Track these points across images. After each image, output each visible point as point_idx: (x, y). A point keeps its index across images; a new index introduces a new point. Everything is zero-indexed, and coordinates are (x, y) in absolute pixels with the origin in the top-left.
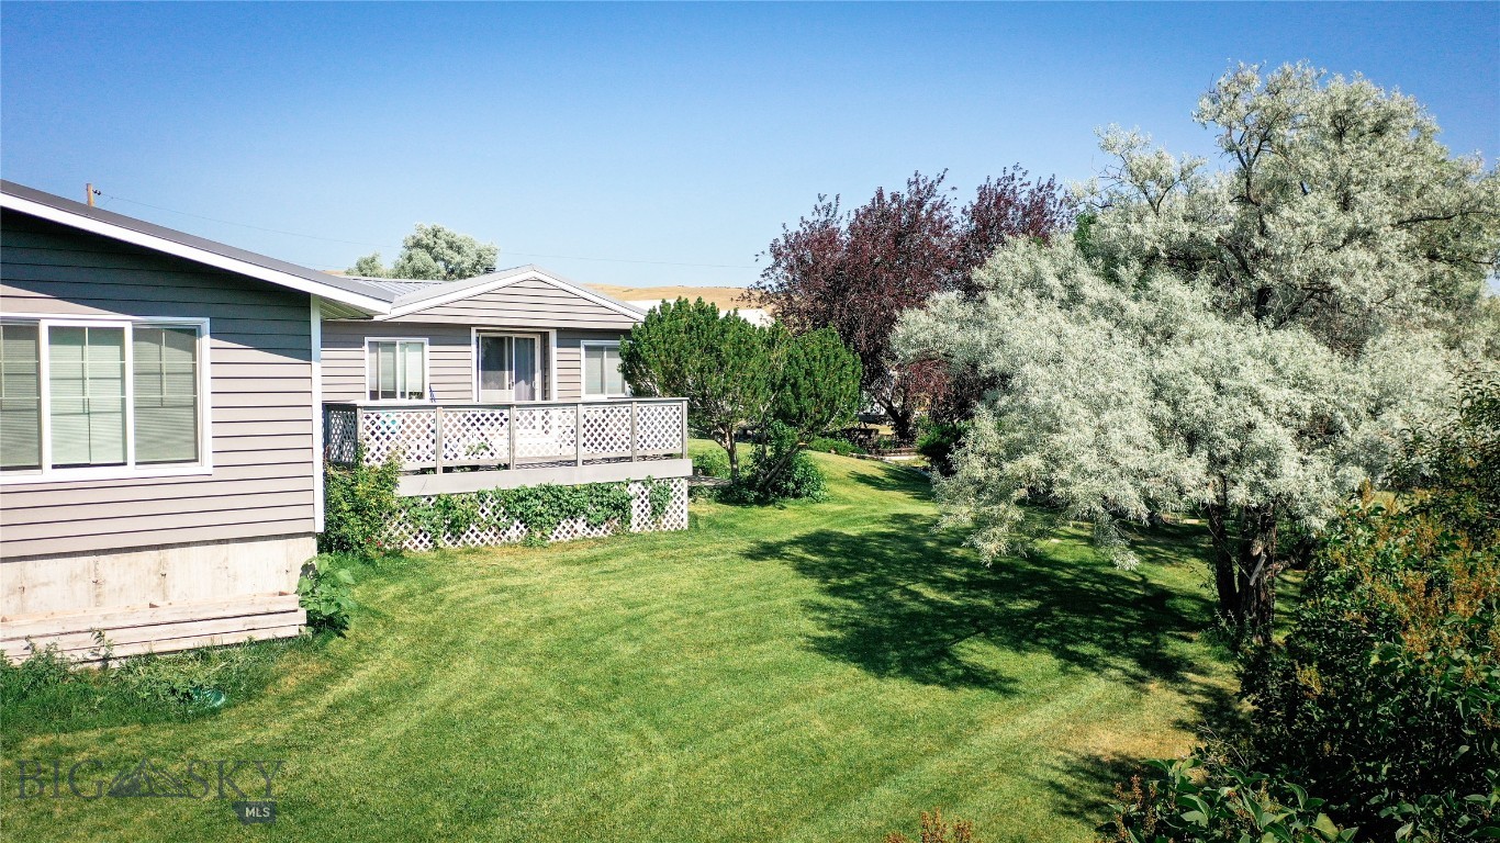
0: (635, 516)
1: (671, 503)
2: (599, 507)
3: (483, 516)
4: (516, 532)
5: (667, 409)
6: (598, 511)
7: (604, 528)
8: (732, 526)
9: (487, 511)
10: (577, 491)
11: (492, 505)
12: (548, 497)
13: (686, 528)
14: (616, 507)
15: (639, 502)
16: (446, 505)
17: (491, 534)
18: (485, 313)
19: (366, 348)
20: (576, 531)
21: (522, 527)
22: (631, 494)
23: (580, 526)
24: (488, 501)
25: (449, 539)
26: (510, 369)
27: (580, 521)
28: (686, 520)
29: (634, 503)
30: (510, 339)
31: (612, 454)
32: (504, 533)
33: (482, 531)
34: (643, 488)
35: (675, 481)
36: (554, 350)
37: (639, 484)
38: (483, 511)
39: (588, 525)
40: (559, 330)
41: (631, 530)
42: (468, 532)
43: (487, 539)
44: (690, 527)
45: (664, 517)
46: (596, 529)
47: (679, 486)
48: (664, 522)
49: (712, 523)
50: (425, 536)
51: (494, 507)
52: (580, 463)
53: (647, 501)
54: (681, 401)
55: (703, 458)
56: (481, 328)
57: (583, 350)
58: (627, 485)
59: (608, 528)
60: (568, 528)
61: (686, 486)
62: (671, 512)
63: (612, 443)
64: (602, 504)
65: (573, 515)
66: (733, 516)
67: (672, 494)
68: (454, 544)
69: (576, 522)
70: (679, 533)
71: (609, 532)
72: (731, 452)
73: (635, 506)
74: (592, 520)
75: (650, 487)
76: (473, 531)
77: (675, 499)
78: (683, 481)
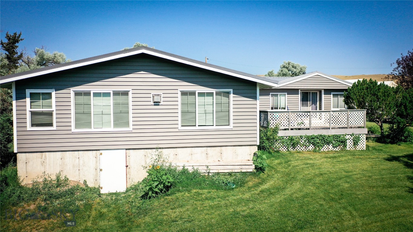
0: (348, 145)
1: (360, 142)
2: (337, 142)
3: (302, 143)
4: (311, 147)
5: (359, 113)
6: (336, 143)
7: (338, 148)
8: (381, 150)
9: (303, 141)
10: (330, 137)
11: (304, 139)
12: (321, 138)
13: (365, 149)
14: (342, 142)
15: (349, 141)
16: (291, 139)
17: (304, 148)
18: (303, 85)
19: (270, 96)
20: (329, 148)
21: (313, 146)
22: (347, 138)
23: (331, 147)
24: (303, 138)
25: (292, 148)
26: (310, 101)
27: (330, 145)
28: (365, 147)
29: (348, 141)
30: (310, 93)
31: (341, 126)
32: (307, 148)
33: (301, 147)
34: (351, 137)
35: (362, 135)
36: (323, 96)
37: (349, 136)
38: (302, 141)
39: (333, 147)
40: (325, 90)
41: (347, 149)
42: (297, 147)
43: (303, 149)
44: (366, 149)
45: (358, 146)
46: (335, 148)
47: (363, 136)
48: (358, 147)
49: (374, 148)
50: (285, 147)
51: (305, 140)
52: (331, 129)
53: (352, 141)
54: (364, 111)
55: (371, 128)
56: (302, 90)
57: (332, 95)
58: (346, 136)
59: (339, 148)
60: (327, 147)
61: (365, 137)
62: (360, 144)
63: (341, 123)
64: (337, 141)
65: (328, 144)
66: (381, 147)
67: (360, 139)
68: (293, 150)
69: (329, 146)
70: (363, 151)
71: (340, 149)
72: (381, 127)
73: (348, 142)
74: (334, 145)
75: (353, 137)
76: (299, 147)
77: (361, 140)
78: (364, 135)
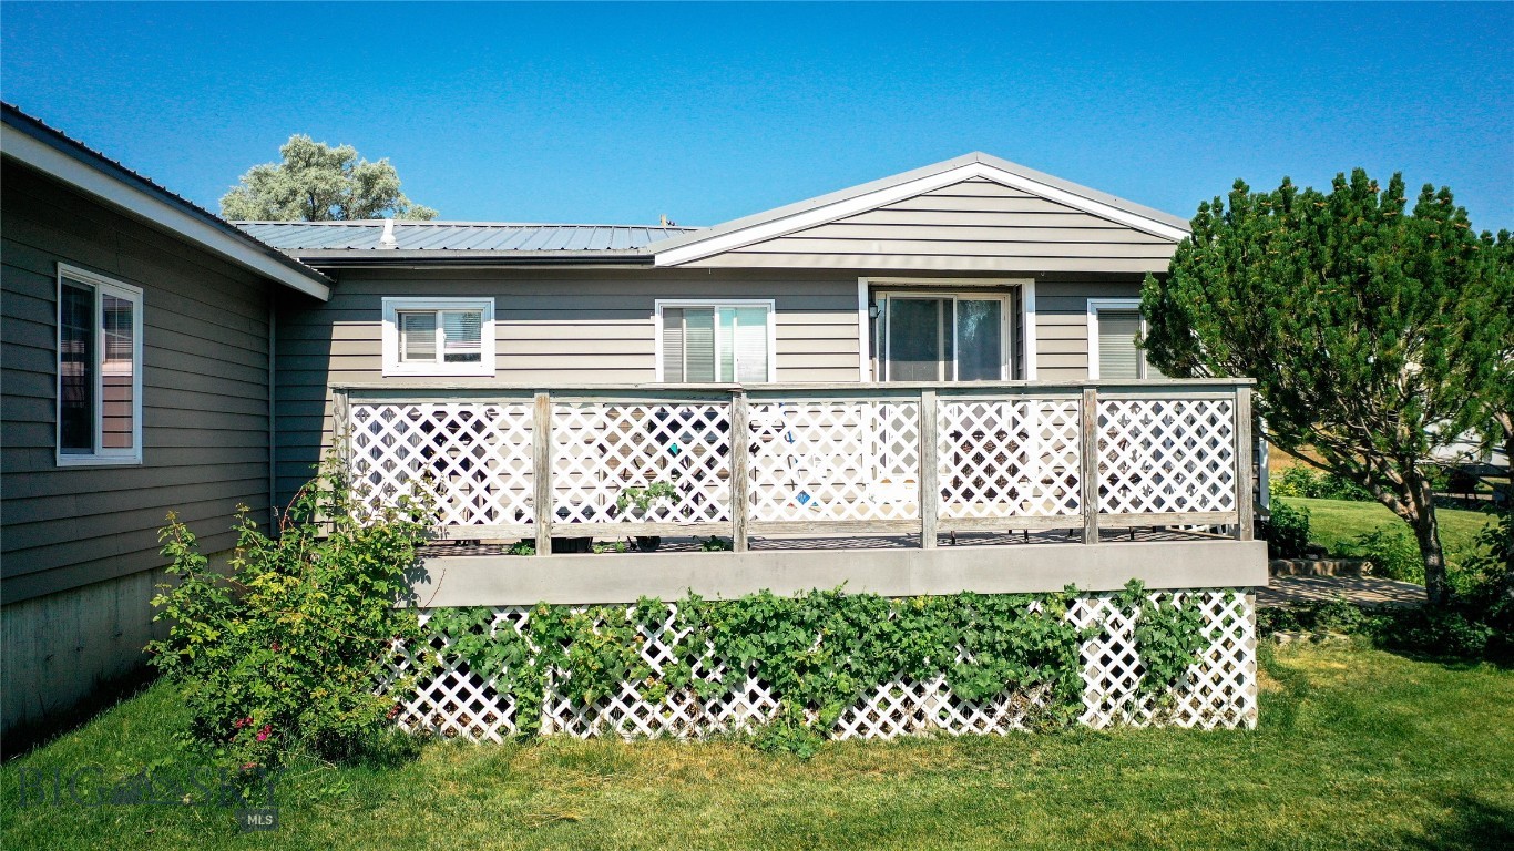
0: (1094, 685)
1: (1206, 656)
2: (986, 658)
3: (654, 664)
4: (746, 709)
6: (985, 666)
7: (1001, 710)
8: (1398, 730)
9: (665, 651)
10: (917, 613)
11: (678, 636)
12: (836, 623)
13: (1252, 724)
14: (1034, 659)
15: (1106, 649)
16: (556, 629)
17: (679, 711)
19: (658, 319)
20: (920, 715)
21: (765, 696)
22: (1082, 625)
23: (934, 700)
24: (667, 626)
25: (567, 714)
26: (949, 356)
27: (930, 689)
28: (1251, 702)
29: (1093, 652)
30: (949, 303)
32: (716, 709)
33: (655, 702)
34: (1116, 613)
35: (1217, 598)
36: (1031, 319)
37: (1105, 602)
38: (653, 652)
39: (954, 701)
41: (1083, 720)
42: (616, 702)
43: (668, 722)
44: (1264, 720)
45: (1185, 691)
46: (977, 713)
47: (1228, 611)
48: (1184, 704)
49: (1340, 712)
50: (503, 705)
51: (683, 642)
52: (931, 544)
53: (1129, 648)
54: (1233, 387)
57: (1092, 320)
58: (1070, 604)
59: (1013, 711)
60: (896, 704)
61: (1249, 610)
62: (1205, 679)
64: (992, 647)
65: (911, 670)
67: (1205, 632)
68: (580, 728)
69: (919, 690)
70: (1220, 736)
71: (1016, 723)
72: (1422, 527)
73: (1093, 660)
74: (963, 690)
75: (1137, 611)
76: (629, 700)
77: (1217, 645)
78: (1240, 598)
